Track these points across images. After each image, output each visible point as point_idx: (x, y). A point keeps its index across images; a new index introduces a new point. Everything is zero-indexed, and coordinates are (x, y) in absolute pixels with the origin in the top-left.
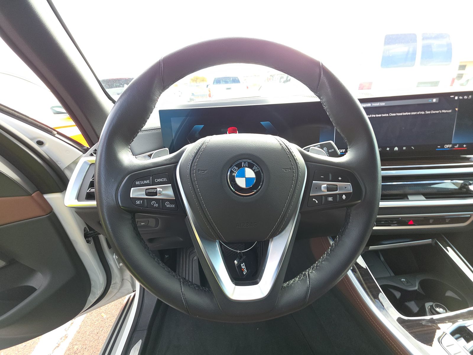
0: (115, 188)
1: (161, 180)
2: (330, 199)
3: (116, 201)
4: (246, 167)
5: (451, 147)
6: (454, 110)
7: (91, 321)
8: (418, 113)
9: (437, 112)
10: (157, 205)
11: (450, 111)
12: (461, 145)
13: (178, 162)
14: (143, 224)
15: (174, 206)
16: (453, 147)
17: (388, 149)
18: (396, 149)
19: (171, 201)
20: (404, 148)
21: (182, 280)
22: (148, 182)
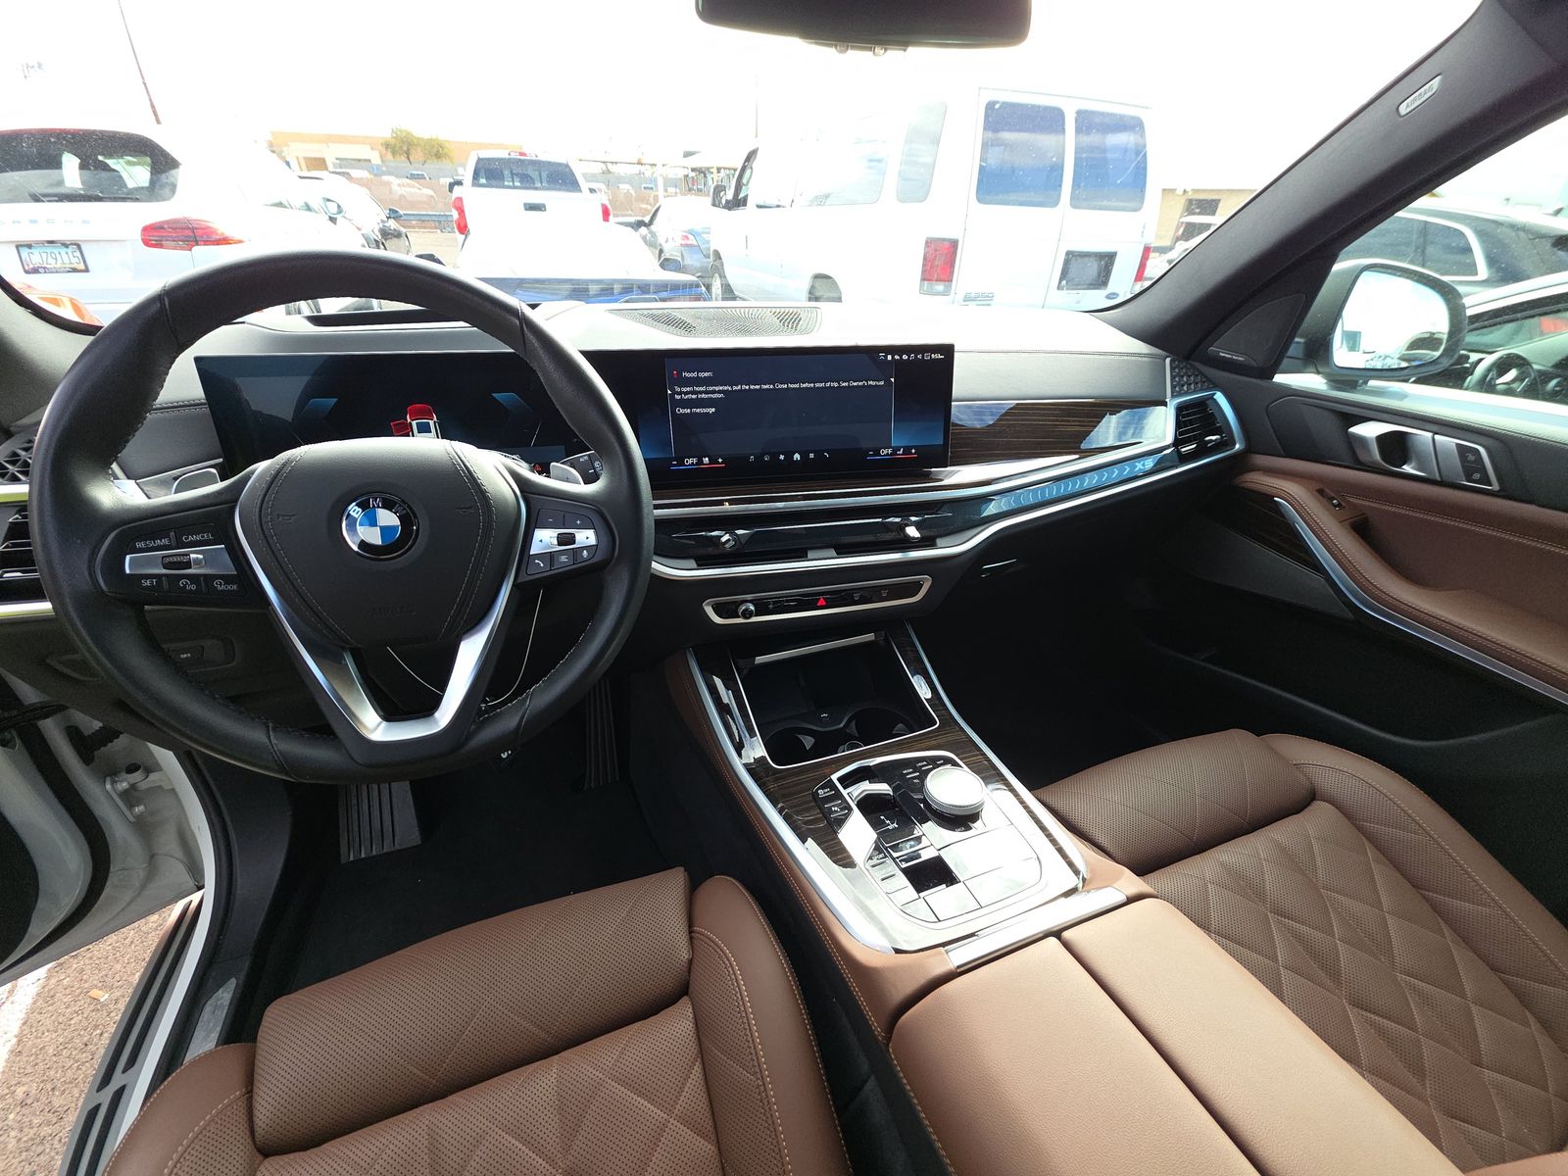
0: (86, 556)
1: (199, 538)
2: (563, 558)
3: (93, 582)
4: (378, 507)
5: (891, 455)
6: (887, 381)
7: (53, 1018)
8: (828, 385)
9: (861, 384)
10: (193, 587)
11: (882, 383)
12: (907, 450)
13: (236, 501)
14: (185, 656)
15: (235, 587)
16: (894, 452)
17: (782, 457)
18: (797, 456)
19: (227, 579)
20: (812, 456)
21: (271, 725)
22: (165, 541)
